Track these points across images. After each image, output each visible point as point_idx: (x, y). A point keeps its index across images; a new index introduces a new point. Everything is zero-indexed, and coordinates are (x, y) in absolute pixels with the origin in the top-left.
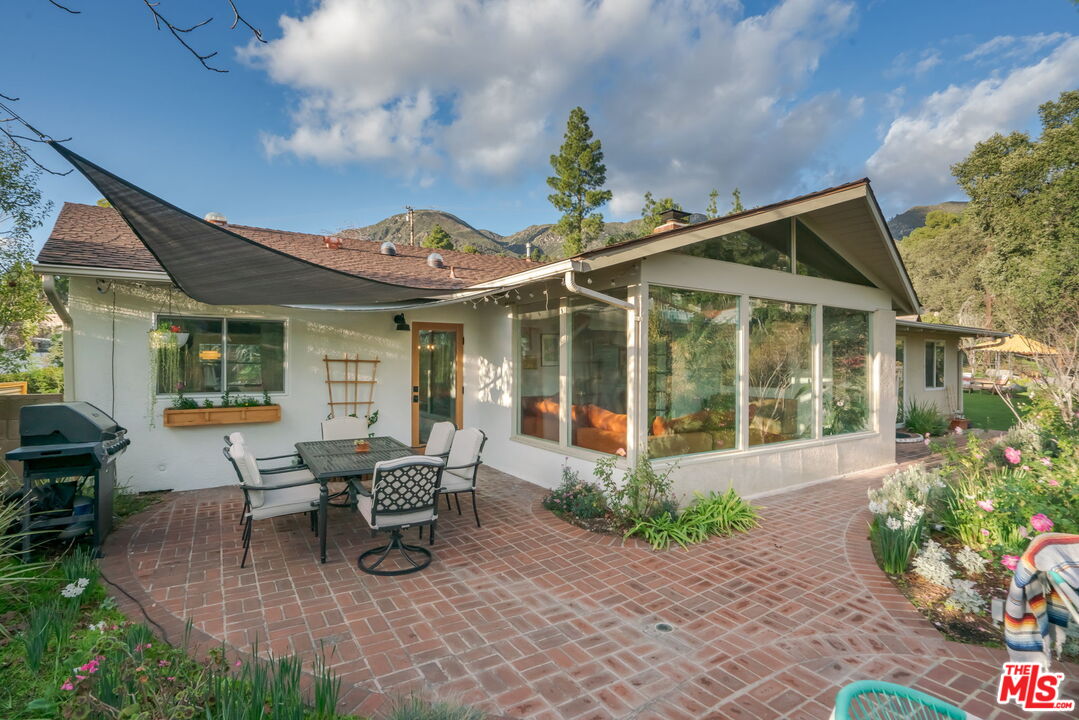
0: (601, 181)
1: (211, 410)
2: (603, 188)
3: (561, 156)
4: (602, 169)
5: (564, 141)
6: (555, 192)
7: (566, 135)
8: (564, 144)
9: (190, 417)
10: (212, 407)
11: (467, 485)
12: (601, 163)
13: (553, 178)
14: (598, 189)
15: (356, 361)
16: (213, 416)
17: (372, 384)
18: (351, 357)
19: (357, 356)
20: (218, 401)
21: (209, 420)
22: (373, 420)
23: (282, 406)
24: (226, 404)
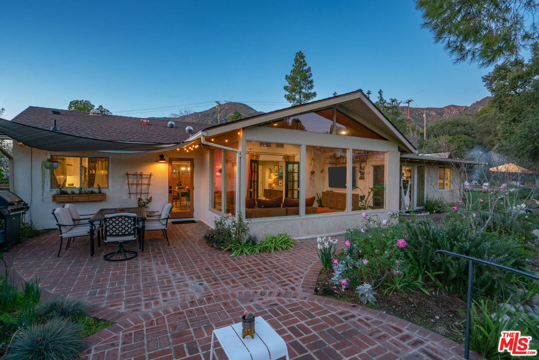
0: (312, 87)
1: (73, 195)
2: (312, 91)
3: (291, 75)
4: (311, 82)
5: (292, 68)
6: (287, 93)
7: (293, 65)
8: (292, 69)
9: (64, 198)
10: (74, 194)
11: (163, 227)
12: (311, 78)
13: (287, 87)
14: (310, 91)
15: (141, 175)
16: (74, 198)
17: (149, 185)
18: (139, 173)
19: (142, 173)
20: (77, 192)
21: (72, 199)
22: (150, 201)
23: (107, 194)
24: (80, 193)
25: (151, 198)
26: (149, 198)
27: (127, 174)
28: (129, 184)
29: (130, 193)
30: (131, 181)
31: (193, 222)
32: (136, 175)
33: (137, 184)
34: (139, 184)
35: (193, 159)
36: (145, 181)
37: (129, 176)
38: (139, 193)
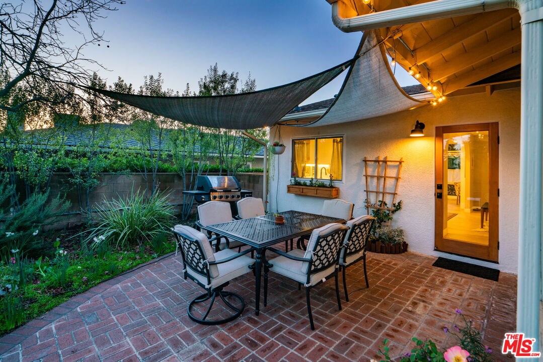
1: (305, 187)
9: (296, 190)
10: (306, 185)
15: (385, 162)
16: (304, 191)
17: (397, 179)
18: (382, 159)
19: (386, 157)
20: (308, 183)
21: (302, 192)
22: (398, 207)
23: (341, 189)
24: (311, 185)
25: (399, 203)
26: (397, 204)
27: (365, 161)
28: (366, 176)
29: (367, 191)
30: (370, 171)
31: (493, 275)
32: (377, 161)
33: (379, 178)
34: (382, 177)
35: (497, 124)
36: (391, 172)
37: (368, 162)
38: (381, 192)
